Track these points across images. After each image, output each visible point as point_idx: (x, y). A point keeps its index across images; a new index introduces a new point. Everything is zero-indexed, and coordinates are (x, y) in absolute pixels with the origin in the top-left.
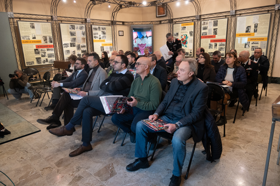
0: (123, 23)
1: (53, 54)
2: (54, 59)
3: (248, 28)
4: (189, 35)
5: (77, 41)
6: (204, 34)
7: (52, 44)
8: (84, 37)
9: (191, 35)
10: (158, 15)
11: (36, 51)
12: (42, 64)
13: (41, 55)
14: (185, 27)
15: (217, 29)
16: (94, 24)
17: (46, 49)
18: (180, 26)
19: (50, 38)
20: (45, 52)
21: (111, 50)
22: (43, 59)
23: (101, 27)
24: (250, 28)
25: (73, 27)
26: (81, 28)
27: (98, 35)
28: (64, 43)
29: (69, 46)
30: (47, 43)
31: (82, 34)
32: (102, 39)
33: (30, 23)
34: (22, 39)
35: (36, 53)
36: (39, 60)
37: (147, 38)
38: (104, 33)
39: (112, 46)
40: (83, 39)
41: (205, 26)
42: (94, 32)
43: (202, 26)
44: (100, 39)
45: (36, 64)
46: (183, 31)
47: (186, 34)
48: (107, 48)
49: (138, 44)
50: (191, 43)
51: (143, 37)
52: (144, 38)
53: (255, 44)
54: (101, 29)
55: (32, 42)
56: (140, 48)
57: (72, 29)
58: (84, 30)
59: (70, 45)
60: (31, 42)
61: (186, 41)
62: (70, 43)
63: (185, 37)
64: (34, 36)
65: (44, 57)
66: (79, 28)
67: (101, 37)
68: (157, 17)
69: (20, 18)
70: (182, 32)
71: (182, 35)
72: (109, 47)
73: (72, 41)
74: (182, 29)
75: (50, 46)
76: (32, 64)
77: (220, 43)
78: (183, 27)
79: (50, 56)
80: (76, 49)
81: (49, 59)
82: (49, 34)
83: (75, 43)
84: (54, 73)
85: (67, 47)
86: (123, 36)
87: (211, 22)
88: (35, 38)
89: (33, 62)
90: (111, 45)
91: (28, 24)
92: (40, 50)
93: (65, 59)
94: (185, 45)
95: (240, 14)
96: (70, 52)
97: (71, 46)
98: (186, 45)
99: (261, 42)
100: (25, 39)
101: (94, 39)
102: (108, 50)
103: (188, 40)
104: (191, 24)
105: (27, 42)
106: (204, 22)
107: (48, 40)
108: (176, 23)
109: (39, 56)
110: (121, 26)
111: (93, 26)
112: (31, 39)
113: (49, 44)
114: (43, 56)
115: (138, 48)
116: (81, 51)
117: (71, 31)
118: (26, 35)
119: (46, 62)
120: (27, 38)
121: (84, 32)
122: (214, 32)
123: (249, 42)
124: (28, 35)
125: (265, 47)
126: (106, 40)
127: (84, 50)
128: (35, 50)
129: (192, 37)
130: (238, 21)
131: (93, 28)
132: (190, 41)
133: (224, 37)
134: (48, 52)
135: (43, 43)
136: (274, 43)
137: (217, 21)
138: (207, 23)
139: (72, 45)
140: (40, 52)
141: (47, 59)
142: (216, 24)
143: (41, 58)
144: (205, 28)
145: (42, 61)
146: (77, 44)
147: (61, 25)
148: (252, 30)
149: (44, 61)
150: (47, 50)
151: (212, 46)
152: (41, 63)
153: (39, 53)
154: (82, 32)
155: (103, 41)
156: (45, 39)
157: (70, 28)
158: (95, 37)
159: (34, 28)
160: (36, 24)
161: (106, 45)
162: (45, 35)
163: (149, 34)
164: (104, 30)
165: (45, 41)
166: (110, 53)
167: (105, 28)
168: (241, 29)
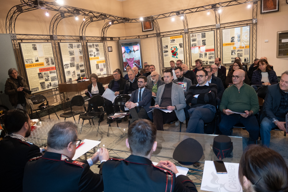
0: (112, 39)
1: (56, 76)
2: (56, 82)
3: (233, 38)
4: (178, 47)
5: (75, 61)
6: (193, 45)
7: (54, 66)
8: (81, 56)
9: (181, 47)
10: (144, 29)
11: (40, 76)
12: (47, 89)
13: (44, 79)
14: (174, 40)
15: (205, 40)
16: (88, 41)
17: (48, 72)
18: (169, 39)
19: (51, 59)
20: (48, 75)
21: (104, 67)
22: (47, 83)
23: (95, 44)
24: (234, 38)
25: (71, 46)
26: (78, 47)
27: (93, 52)
28: (64, 63)
29: (69, 67)
30: (49, 65)
31: (80, 52)
32: (96, 57)
33: (33, 45)
34: (26, 63)
35: (40, 78)
36: (43, 85)
37: (134, 52)
38: (97, 50)
39: (105, 63)
40: (81, 57)
41: (193, 38)
42: (89, 49)
43: (191, 38)
44: (95, 56)
45: (40, 90)
46: (172, 43)
47: (176, 46)
48: (101, 66)
49: (127, 59)
50: (182, 54)
51: (131, 51)
52: (132, 53)
53: (240, 51)
54: (95, 46)
55: (36, 65)
56: (129, 62)
57: (70, 48)
58: (81, 48)
59: (70, 65)
60: (34, 65)
61: (177, 52)
62: (70, 63)
63: (175, 49)
64: (37, 59)
65: (48, 80)
66: (76, 46)
67: (95, 54)
68: (143, 31)
69: (22, 40)
70: (171, 45)
71: (172, 48)
72: (102, 64)
73: (71, 61)
74: (171, 41)
75: (52, 68)
76: (36, 90)
77: (210, 52)
78: (172, 39)
79: (53, 79)
80: (76, 68)
81: (53, 83)
82: (51, 55)
83: (74, 63)
84: (55, 98)
85: (67, 68)
86: (112, 51)
87: (199, 34)
88: (37, 61)
89: (38, 88)
90: (104, 61)
91: (30, 46)
92: (44, 74)
93: (67, 81)
94: (175, 56)
95: (224, 27)
96: (70, 73)
97: (71, 67)
98: (177, 56)
99: (245, 50)
100: (29, 63)
101: (90, 57)
102: (102, 67)
103: (178, 52)
104: (180, 37)
105: (30, 66)
106: (193, 35)
107: (50, 62)
108: (164, 36)
109: (43, 80)
110: (109, 41)
111: (88, 44)
112: (34, 62)
113: (51, 66)
114: (46, 80)
115: (127, 62)
116: (80, 71)
117: (69, 50)
118: (29, 58)
119: (50, 87)
120: (30, 61)
121: (81, 50)
122: (203, 43)
123: (235, 50)
124: (31, 58)
125: (248, 53)
126: (100, 57)
127: (83, 69)
128: (39, 74)
129: (182, 49)
130: (224, 33)
131: (88, 45)
132: (181, 52)
133: (213, 47)
134: (51, 75)
135: (45, 66)
136: (254, 50)
137: (205, 33)
138: (195, 36)
139: (72, 65)
140: (44, 76)
141: (50, 83)
142: (204, 36)
143: (45, 82)
144: (194, 40)
145: (46, 86)
146: (76, 63)
147: (61, 44)
148: (236, 40)
149: (48, 85)
150: (50, 73)
151: (202, 55)
152: (45, 88)
153: (42, 77)
154: (79, 51)
155: (98, 58)
156: (48, 62)
157: (69, 47)
158: (91, 55)
159: (37, 50)
160: (38, 45)
161: (100, 62)
162: (47, 56)
163: (136, 48)
164: (97, 47)
165: (48, 63)
166: (104, 70)
167: (98, 45)
168: (226, 40)
